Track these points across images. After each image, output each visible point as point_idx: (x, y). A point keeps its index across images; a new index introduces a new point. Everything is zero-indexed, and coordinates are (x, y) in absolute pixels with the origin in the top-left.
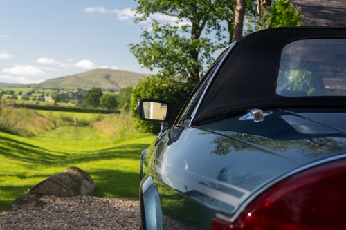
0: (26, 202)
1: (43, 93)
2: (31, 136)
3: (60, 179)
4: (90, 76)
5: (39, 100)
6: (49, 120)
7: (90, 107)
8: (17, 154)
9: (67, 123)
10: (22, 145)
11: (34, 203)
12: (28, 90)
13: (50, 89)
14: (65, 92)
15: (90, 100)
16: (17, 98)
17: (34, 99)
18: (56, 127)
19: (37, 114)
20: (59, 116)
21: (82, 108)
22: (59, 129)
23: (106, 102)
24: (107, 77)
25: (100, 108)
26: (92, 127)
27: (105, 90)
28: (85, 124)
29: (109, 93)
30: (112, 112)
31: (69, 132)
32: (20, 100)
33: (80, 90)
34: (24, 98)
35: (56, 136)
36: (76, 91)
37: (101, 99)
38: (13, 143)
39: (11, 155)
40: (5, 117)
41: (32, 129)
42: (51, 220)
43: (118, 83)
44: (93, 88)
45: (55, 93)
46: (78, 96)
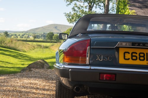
0: (26, 70)
1: (29, 35)
2: (25, 52)
4: (48, 27)
5: (27, 38)
6: (32, 46)
7: (49, 40)
8: (20, 58)
9: (39, 47)
10: (21, 55)
12: (22, 34)
13: (32, 33)
14: (38, 34)
15: (49, 37)
16: (18, 37)
17: (25, 38)
18: (35, 48)
19: (27, 43)
20: (36, 44)
21: (45, 41)
22: (36, 50)
23: (56, 38)
24: (56, 28)
25: (53, 41)
26: (50, 48)
27: (55, 33)
28: (47, 47)
29: (57, 34)
30: (58, 42)
31: (40, 50)
32: (19, 38)
33: (44, 33)
34: (21, 37)
35: (35, 52)
36: (42, 34)
37: (53, 37)
38: (18, 54)
39: (18, 58)
40: (14, 44)
41: (25, 50)
43: (60, 30)
44: (50, 32)
45: (34, 35)
46: (44, 36)
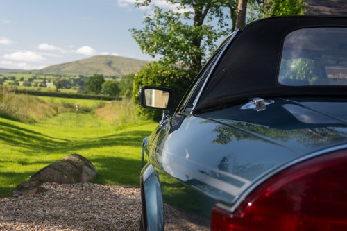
1: (45, 79)
2: (32, 122)
3: (61, 166)
4: (92, 63)
5: (41, 86)
6: (51, 106)
7: (92, 94)
8: (19, 141)
9: (69, 109)
10: (23, 132)
11: (36, 189)
12: (30, 76)
13: (52, 75)
14: (67, 78)
15: (91, 87)
16: (18, 84)
17: (36, 86)
18: (58, 113)
19: (38, 100)
20: (60, 102)
21: (84, 95)
22: (61, 116)
23: (108, 89)
24: (109, 64)
25: (102, 95)
26: (94, 113)
27: (107, 77)
28: (86, 111)
29: (111, 80)
30: (114, 99)
31: (70, 119)
32: (21, 86)
33: (81, 76)
34: (25, 84)
35: (58, 123)
36: (77, 77)
37: (103, 86)
38: (15, 129)
39: (12, 141)
40: (6, 103)
41: (33, 115)
42: (52, 207)
43: (120, 70)
44: (95, 75)
45: (57, 80)
46: (80, 82)
